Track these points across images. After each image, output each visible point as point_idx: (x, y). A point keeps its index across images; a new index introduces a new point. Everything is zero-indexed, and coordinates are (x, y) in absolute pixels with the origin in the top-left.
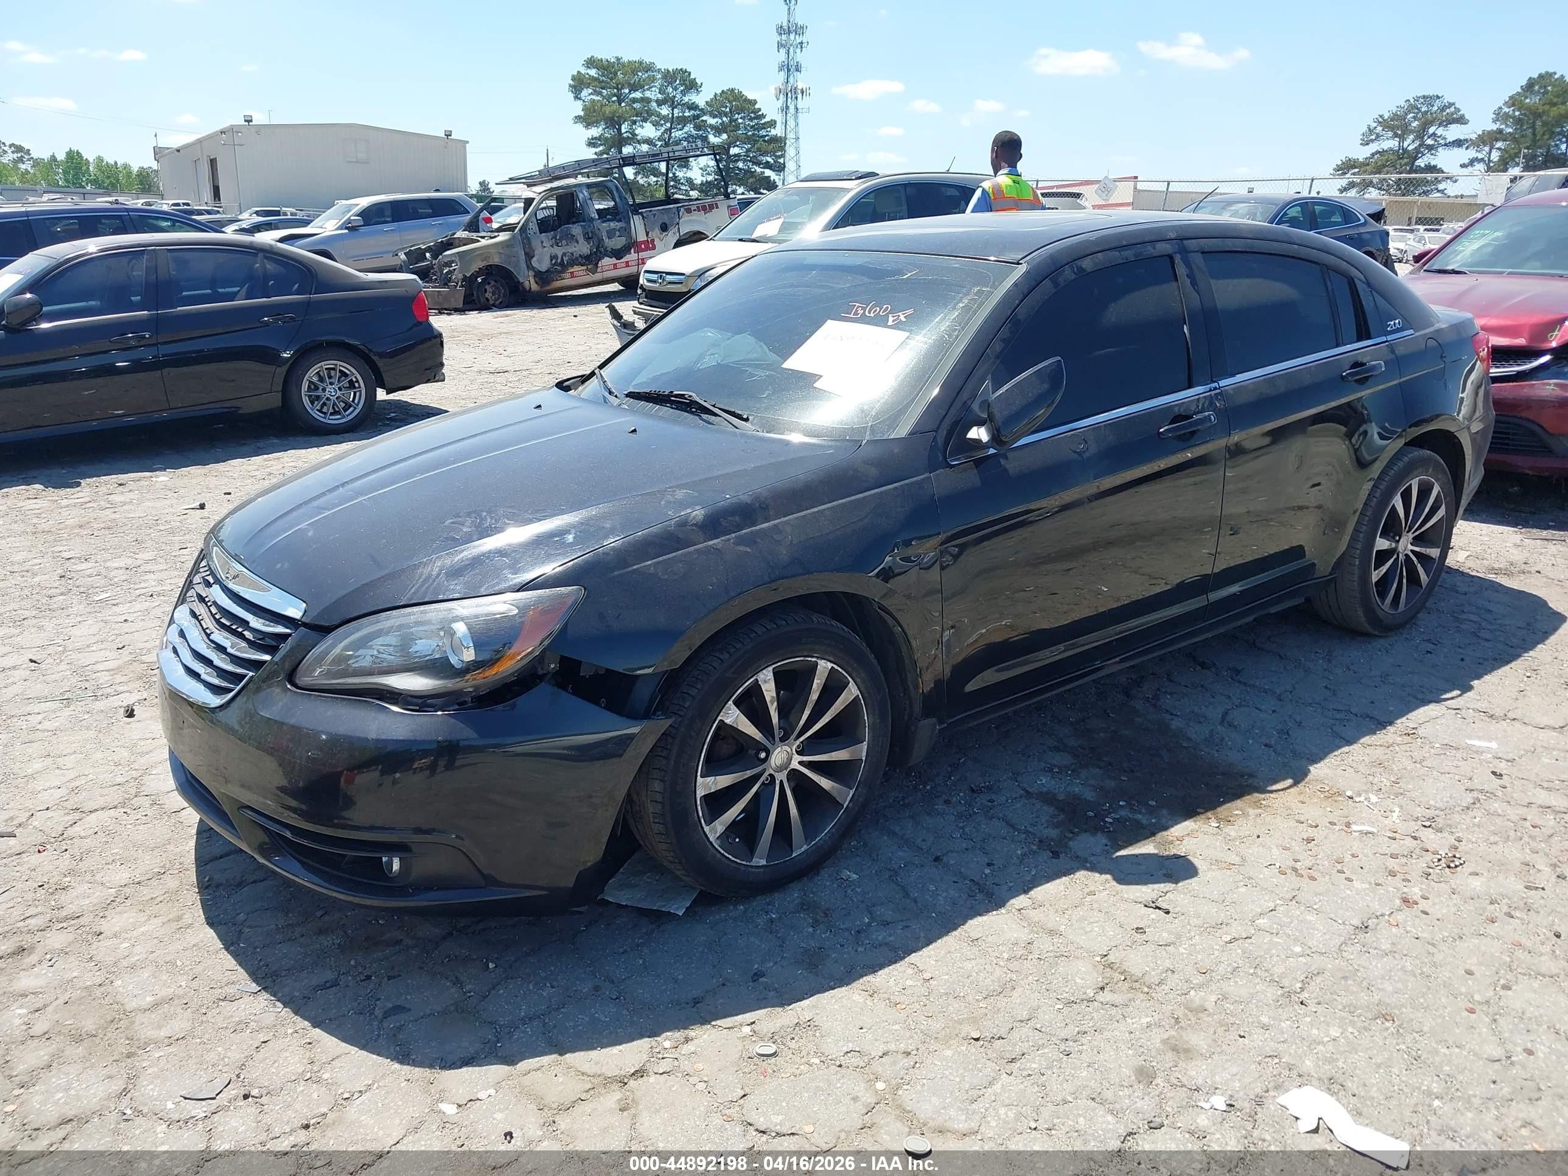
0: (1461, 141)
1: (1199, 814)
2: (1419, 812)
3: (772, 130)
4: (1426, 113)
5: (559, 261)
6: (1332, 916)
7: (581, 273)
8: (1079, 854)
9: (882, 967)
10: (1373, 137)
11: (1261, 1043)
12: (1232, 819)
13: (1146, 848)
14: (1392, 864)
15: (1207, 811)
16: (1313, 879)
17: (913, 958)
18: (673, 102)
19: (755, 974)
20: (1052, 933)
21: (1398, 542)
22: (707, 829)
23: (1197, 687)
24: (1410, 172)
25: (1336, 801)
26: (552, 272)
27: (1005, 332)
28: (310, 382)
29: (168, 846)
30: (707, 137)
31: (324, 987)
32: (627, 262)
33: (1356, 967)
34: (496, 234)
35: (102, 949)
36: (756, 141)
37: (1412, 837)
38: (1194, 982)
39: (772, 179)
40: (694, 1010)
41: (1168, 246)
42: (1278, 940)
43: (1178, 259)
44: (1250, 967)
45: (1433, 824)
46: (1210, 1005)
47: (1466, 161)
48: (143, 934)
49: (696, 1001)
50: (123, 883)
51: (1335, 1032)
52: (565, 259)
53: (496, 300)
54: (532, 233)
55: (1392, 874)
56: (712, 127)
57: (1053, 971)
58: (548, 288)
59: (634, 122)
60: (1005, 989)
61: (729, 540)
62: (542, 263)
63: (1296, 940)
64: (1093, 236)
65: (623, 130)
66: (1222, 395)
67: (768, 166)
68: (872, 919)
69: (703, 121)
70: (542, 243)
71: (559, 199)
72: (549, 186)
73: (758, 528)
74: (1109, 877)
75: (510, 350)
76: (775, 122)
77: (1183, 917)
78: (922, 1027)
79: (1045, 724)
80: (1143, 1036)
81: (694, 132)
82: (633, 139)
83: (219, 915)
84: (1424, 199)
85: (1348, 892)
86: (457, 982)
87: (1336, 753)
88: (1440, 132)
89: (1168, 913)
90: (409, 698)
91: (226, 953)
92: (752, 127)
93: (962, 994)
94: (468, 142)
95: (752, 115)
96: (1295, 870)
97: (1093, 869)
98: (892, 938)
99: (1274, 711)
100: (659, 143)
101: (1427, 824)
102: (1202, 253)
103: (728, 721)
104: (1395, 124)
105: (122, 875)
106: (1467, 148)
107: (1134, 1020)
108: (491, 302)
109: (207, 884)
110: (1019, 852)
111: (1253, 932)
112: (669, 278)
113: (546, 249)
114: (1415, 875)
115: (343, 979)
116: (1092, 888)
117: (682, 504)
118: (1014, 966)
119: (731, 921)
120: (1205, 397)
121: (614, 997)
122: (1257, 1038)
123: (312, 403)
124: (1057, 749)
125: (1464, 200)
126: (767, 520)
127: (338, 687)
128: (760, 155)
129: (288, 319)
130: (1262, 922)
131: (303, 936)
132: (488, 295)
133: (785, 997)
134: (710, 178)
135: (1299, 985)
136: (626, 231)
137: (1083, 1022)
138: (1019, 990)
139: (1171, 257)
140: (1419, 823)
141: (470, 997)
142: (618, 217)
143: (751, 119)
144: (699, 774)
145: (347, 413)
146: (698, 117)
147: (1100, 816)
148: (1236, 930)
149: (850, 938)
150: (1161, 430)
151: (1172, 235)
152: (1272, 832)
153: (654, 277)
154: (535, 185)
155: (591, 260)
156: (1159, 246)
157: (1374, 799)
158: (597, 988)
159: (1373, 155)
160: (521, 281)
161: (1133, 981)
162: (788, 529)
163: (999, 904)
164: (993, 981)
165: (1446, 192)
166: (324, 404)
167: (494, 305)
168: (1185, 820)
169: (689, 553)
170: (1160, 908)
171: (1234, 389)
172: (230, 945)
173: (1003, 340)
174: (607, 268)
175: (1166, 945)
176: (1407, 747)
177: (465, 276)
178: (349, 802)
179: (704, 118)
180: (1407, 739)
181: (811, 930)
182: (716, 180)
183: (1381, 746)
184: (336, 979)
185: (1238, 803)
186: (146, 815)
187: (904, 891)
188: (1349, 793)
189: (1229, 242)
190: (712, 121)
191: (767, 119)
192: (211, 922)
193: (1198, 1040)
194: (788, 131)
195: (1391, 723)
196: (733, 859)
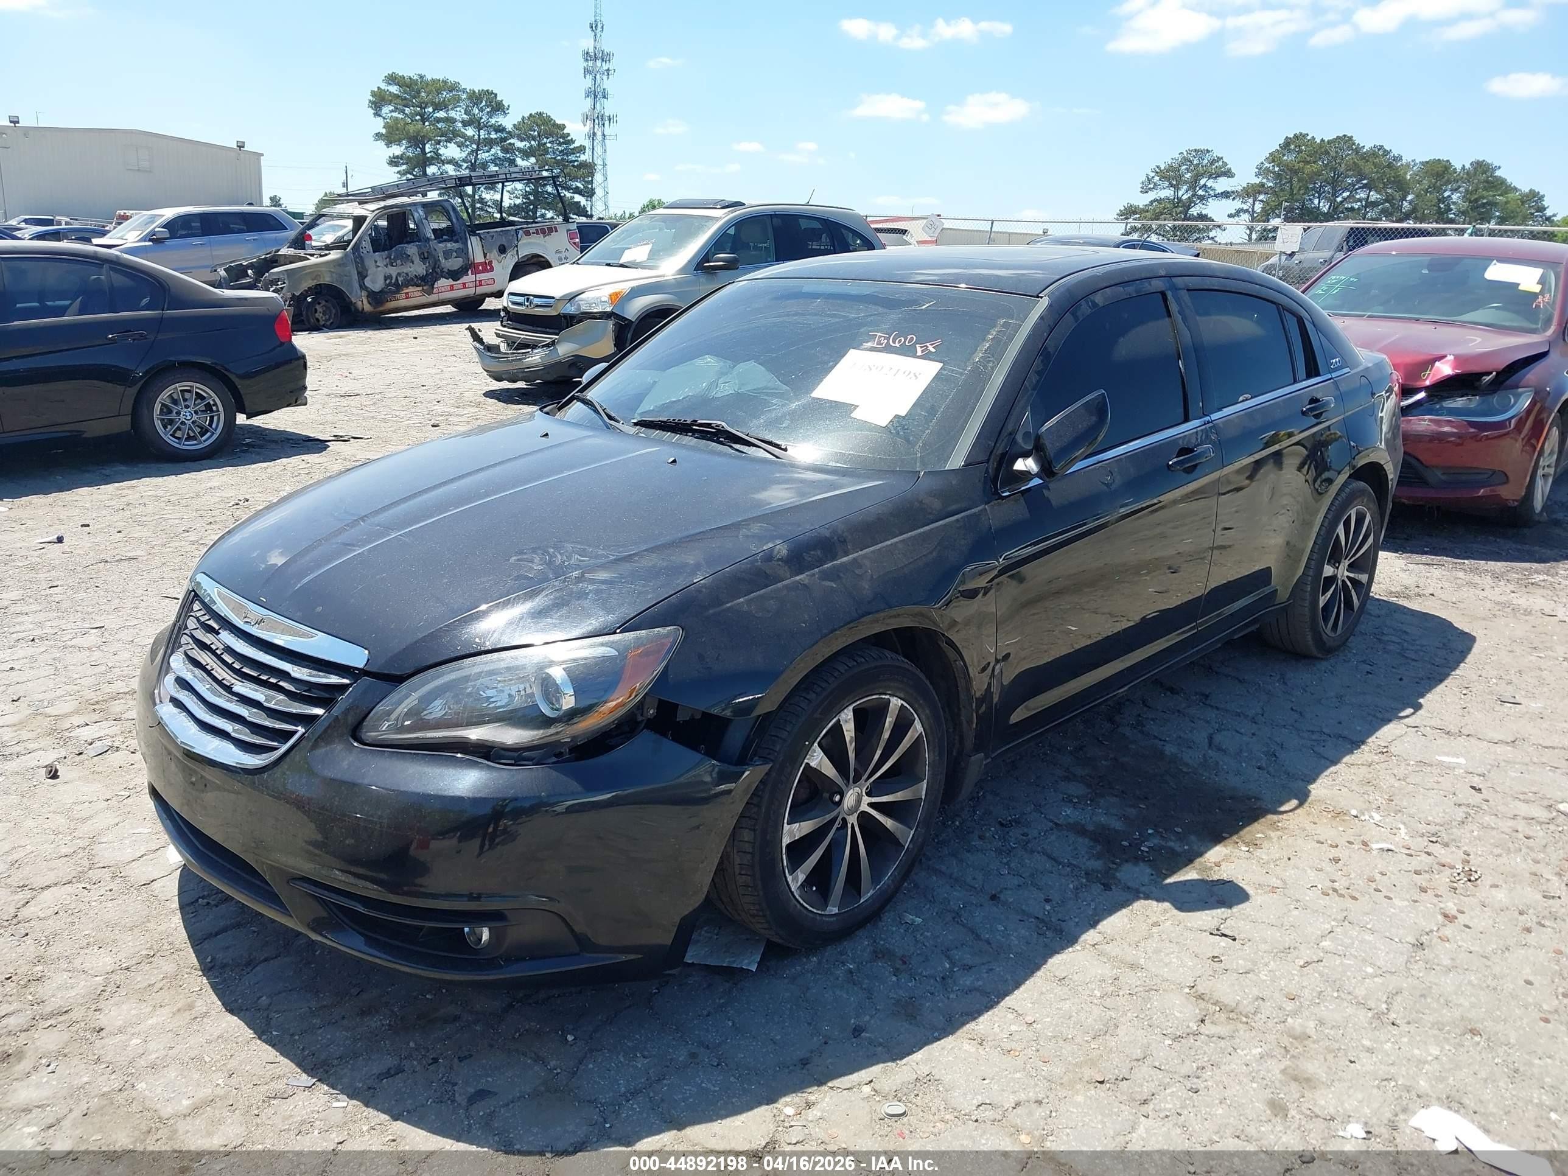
0: (1228, 192)
1: (1225, 838)
2: (1423, 828)
3: (582, 156)
4: (1197, 165)
5: (393, 281)
6: (1388, 934)
7: (416, 294)
8: (1129, 884)
9: (980, 1013)
10: (1151, 186)
11: (1372, 1067)
12: (1258, 842)
13: (1189, 874)
14: (1421, 880)
15: (1231, 835)
16: (1355, 898)
17: (1008, 1001)
18: (479, 124)
19: (855, 1030)
20: (1133, 966)
21: (1337, 568)
22: (790, 878)
23: (1174, 713)
24: (1184, 220)
25: (1343, 820)
26: (386, 293)
27: (1038, 364)
28: (163, 405)
29: (148, 924)
30: (514, 160)
31: (388, 1074)
32: (464, 284)
33: (1429, 984)
34: (327, 252)
35: (108, 1046)
36: (565, 166)
37: (1426, 852)
38: (1288, 1009)
39: (582, 204)
40: (804, 1071)
41: (1161, 283)
42: (1349, 962)
43: (1169, 295)
44: (1333, 991)
45: (1439, 839)
46: (1311, 1032)
47: (1233, 212)
48: (152, 1027)
49: (804, 1062)
50: (109, 969)
51: (1435, 1051)
52: (400, 279)
53: (327, 320)
54: (365, 252)
55: (1424, 890)
56: (519, 150)
57: (1149, 1006)
58: (381, 309)
59: (439, 142)
60: (1109, 1028)
61: (814, 575)
62: (376, 282)
63: (1364, 960)
64: (1100, 271)
65: (427, 150)
66: (1214, 427)
67: (577, 191)
68: (953, 964)
69: (510, 144)
70: (376, 262)
71: (391, 218)
72: (382, 204)
73: (839, 562)
74: (1167, 905)
75: (355, 372)
76: (585, 148)
77: (1250, 943)
78: (1043, 1073)
79: (1045, 754)
80: (1260, 1068)
81: (500, 154)
82: (437, 159)
83: (236, 1001)
84: (1197, 245)
85: (1392, 910)
86: (539, 1059)
87: (1325, 774)
88: (1210, 183)
89: (1234, 940)
90: (503, 752)
91: (259, 1042)
92: (562, 151)
93: (1070, 1036)
94: (262, 155)
95: (561, 140)
96: (1335, 890)
97: (1147, 897)
98: (980, 983)
99: (1253, 734)
100: (465, 165)
101: (1434, 839)
102: (1188, 290)
103: (813, 764)
104: (1170, 175)
105: (104, 961)
106: (1234, 199)
107: (1245, 1052)
108: (322, 323)
109: (210, 965)
110: (1071, 886)
111: (1322, 954)
112: (537, 301)
113: (379, 269)
114: (1443, 890)
115: (406, 1063)
116: (1154, 919)
117: (761, 539)
118: (1108, 1002)
119: (810, 975)
120: (1202, 430)
121: (715, 1064)
122: (1366, 1063)
123: (165, 427)
124: (1067, 779)
125: (1234, 248)
126: (846, 554)
127: (416, 742)
128: (570, 180)
129: (136, 337)
130: (1325, 944)
131: (343, 1018)
132: (319, 315)
133: (897, 1051)
134: (518, 202)
135: (1384, 1006)
136: (463, 252)
137: (1197, 1057)
138: (1121, 1027)
139: (1163, 294)
140: (1425, 838)
141: (558, 1074)
142: (454, 238)
143: (560, 144)
144: (786, 821)
145: (204, 438)
146: (504, 140)
147: (1136, 845)
148: (1307, 954)
149: (937, 985)
150: (1170, 463)
151: (1163, 273)
152: (1299, 854)
153: (521, 299)
154: (366, 203)
155: (427, 281)
156: (1154, 282)
157: (1377, 817)
158: (693, 1055)
159: (1152, 202)
160: (354, 301)
161: (1231, 1012)
162: (867, 563)
163: (1072, 941)
164: (1095, 1020)
165: (1216, 239)
166: (179, 429)
167: (324, 326)
168: (1216, 845)
169: (779, 590)
170: (1226, 936)
171: (1223, 423)
172: (263, 1032)
173: (1038, 373)
174: (443, 289)
175: (1246, 973)
176: (1383, 765)
177: (293, 295)
178: (423, 869)
179: (512, 141)
180: (1383, 757)
181: (894, 979)
182: (524, 203)
183: (1363, 765)
184: (399, 1065)
185: (1256, 826)
186: (111, 890)
187: (973, 932)
188: (1354, 812)
189: (1208, 280)
190: (519, 144)
191: (576, 144)
192: (232, 1008)
193: (1312, 1067)
194: (595, 158)
195: (1363, 742)
196: (810, 909)
